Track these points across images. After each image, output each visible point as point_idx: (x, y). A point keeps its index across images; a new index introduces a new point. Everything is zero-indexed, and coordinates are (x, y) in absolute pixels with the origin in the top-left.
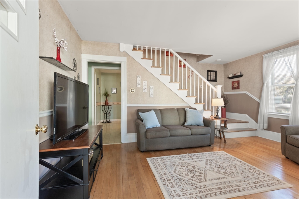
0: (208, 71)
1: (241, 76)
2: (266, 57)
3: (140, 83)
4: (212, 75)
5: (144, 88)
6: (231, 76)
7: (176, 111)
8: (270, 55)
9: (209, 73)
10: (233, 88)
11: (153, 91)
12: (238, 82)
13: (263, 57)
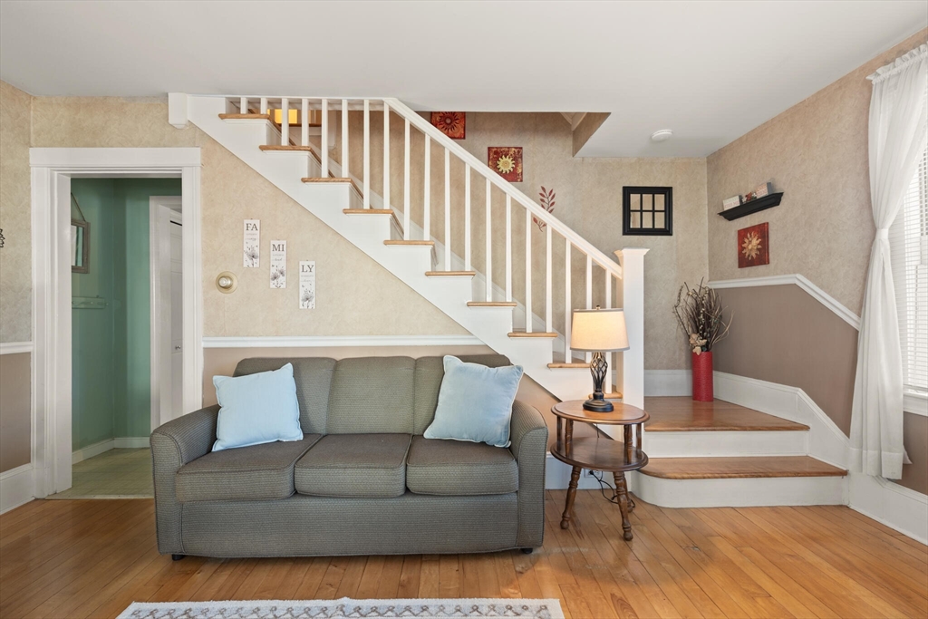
0: (628, 191)
1: (774, 199)
2: (882, 82)
3: (257, 251)
4: (647, 206)
5: (273, 271)
6: (732, 203)
7: (406, 371)
8: (906, 64)
9: (635, 198)
10: (744, 262)
11: (313, 283)
12: (762, 231)
13: (869, 85)
